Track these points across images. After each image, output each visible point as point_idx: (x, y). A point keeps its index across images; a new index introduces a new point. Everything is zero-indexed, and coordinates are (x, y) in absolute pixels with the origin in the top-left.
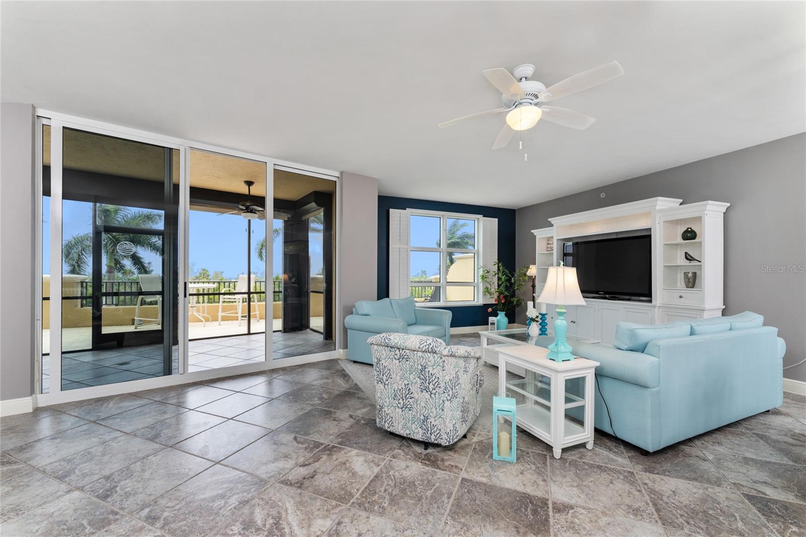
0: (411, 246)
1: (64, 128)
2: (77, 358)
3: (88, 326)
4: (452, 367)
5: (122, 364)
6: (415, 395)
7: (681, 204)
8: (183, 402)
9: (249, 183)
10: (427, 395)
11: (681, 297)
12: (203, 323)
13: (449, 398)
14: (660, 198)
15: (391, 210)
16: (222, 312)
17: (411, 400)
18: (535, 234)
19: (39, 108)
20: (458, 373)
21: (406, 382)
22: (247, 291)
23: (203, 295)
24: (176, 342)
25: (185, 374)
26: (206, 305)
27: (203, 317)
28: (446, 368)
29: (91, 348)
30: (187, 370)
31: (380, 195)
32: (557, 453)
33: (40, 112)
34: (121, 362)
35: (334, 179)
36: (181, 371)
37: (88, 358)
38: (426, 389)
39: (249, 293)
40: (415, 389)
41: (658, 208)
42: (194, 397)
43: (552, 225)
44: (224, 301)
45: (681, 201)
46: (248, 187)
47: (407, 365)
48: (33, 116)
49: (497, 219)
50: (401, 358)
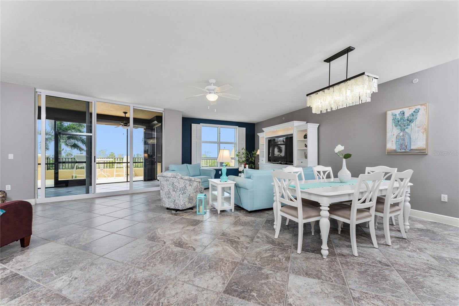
0: (202, 140)
1: (46, 95)
2: (49, 190)
3: (53, 179)
4: (182, 183)
5: (68, 192)
6: (171, 193)
7: (306, 123)
8: (94, 202)
9: (125, 113)
10: (175, 193)
11: (302, 162)
12: (106, 178)
13: (181, 193)
14: (294, 121)
15: (192, 124)
16: (116, 173)
17: (170, 195)
18: (259, 135)
19: (37, 88)
20: (186, 185)
21: (169, 189)
22: (126, 162)
23: (107, 163)
24: (91, 185)
25: (95, 194)
26: (108, 169)
27: (107, 175)
28: (180, 183)
29: (54, 186)
30: (96, 192)
31: (183, 117)
32: (219, 212)
33: (37, 90)
34: (68, 191)
35: (161, 112)
36: (93, 192)
37: (53, 190)
38: (174, 191)
39: (127, 163)
40: (171, 191)
41: (295, 125)
42: (98, 201)
43: (263, 132)
44: (117, 167)
45: (306, 122)
46: (124, 115)
47: (168, 183)
48: (35, 91)
49: (245, 128)
50: (167, 180)
